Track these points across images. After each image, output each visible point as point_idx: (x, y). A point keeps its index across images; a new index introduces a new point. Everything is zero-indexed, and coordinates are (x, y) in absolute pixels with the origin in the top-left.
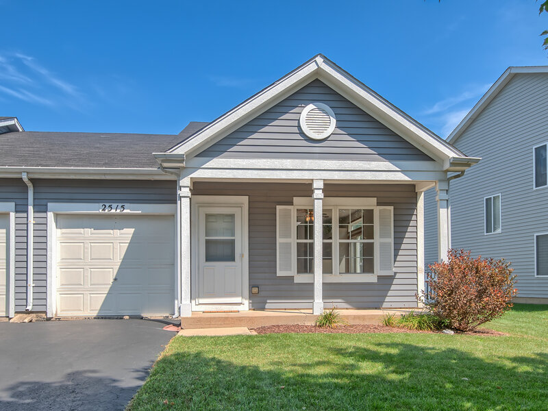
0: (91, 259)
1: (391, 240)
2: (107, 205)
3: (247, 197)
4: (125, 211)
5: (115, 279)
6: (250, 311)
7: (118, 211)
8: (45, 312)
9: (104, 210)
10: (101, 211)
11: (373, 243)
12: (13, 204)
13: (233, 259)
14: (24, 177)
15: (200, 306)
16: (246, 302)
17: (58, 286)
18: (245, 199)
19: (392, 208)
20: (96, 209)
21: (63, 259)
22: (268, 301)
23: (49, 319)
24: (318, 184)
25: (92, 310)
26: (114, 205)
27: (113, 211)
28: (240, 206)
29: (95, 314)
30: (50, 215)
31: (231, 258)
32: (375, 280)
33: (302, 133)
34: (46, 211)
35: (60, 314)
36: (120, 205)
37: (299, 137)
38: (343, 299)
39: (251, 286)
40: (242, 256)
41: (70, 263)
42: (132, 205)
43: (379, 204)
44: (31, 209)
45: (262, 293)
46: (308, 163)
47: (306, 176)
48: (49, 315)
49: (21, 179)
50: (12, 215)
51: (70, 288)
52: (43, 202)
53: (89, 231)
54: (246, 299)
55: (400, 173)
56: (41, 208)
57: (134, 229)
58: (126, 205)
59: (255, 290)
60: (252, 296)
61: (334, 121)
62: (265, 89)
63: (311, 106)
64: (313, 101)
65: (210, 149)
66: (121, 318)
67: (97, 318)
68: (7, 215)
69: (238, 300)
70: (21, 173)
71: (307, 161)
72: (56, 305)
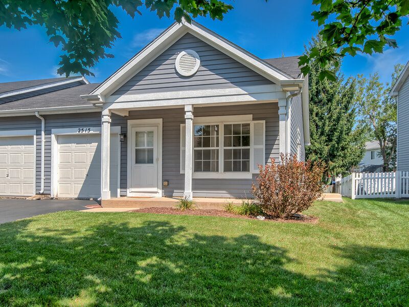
0: (75, 162)
1: (263, 147)
2: (81, 129)
3: (162, 119)
4: (91, 132)
5: (87, 175)
6: (163, 197)
7: (87, 132)
8: (50, 194)
9: (79, 132)
10: (78, 132)
11: (249, 149)
12: (35, 130)
13: (152, 162)
14: (36, 114)
15: (132, 193)
16: (160, 191)
17: (58, 179)
18: (160, 121)
19: (264, 122)
20: (75, 131)
21: (61, 163)
22: (175, 191)
23: (52, 199)
24: (188, 108)
25: (75, 194)
26: (85, 129)
27: (84, 132)
28: (156, 125)
29: (76, 196)
30: (53, 136)
31: (150, 161)
32: (250, 177)
33: (177, 73)
34: (50, 134)
35: (59, 196)
36: (88, 128)
37: (175, 75)
38: (227, 191)
39: (163, 180)
40: (158, 160)
41: (65, 165)
42: (94, 128)
43: (254, 119)
44: (43, 133)
45: (171, 186)
46: (181, 94)
47: (180, 103)
48: (52, 196)
49: (35, 115)
50: (35, 137)
51: (65, 180)
52: (49, 128)
53: (74, 145)
54: (160, 189)
55: (248, 95)
56: (48, 133)
57: (97, 143)
58: (91, 128)
59: (166, 183)
60: (164, 187)
61: (198, 61)
62: (148, 45)
63: (183, 53)
64: (184, 49)
65: (121, 90)
66: (88, 199)
67: (78, 199)
68: (32, 137)
69: (155, 189)
70: (35, 112)
71: (181, 92)
72: (57, 190)
